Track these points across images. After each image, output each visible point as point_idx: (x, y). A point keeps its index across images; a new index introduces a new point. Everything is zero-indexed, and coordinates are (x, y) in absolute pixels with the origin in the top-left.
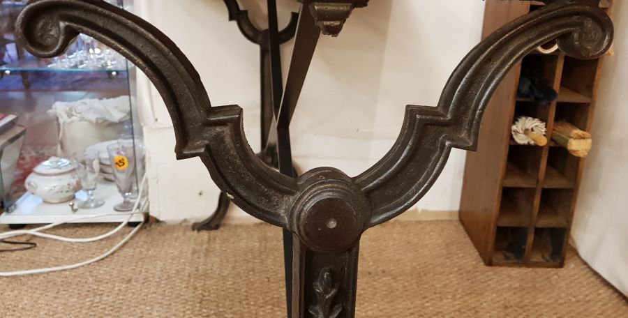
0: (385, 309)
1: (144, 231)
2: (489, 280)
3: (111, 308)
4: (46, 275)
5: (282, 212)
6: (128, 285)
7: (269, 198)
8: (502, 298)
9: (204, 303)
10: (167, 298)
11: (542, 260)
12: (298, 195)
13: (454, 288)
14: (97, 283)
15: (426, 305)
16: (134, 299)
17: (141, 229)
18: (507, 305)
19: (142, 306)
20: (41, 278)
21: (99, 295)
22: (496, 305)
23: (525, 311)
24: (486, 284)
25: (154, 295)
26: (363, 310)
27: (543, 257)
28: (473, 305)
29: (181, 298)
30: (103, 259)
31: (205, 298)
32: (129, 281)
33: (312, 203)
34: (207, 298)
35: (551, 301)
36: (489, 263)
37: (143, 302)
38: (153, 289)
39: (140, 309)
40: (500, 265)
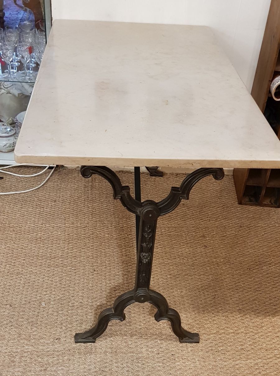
0: (181, 224)
1: (56, 172)
2: (237, 212)
3: (50, 215)
4: (13, 195)
5: (138, 211)
6: (55, 203)
7: (135, 208)
8: (240, 222)
9: (93, 215)
10: (76, 211)
11: (269, 203)
12: (142, 208)
13: (218, 215)
14: (39, 201)
15: (201, 223)
16: (60, 211)
17: (55, 170)
18: (242, 225)
19: (64, 215)
20: (11, 197)
21: (42, 207)
22: (236, 225)
23: (249, 230)
24: (235, 214)
25: (69, 209)
26: (170, 224)
27: (270, 202)
28: (224, 225)
29: (82, 211)
30: (39, 188)
31: (94, 213)
32: (55, 201)
33: (146, 211)
34: (95, 213)
35: (265, 225)
36: (240, 203)
37: (64, 212)
38: (68, 206)
39: (64, 216)
40: (246, 205)
